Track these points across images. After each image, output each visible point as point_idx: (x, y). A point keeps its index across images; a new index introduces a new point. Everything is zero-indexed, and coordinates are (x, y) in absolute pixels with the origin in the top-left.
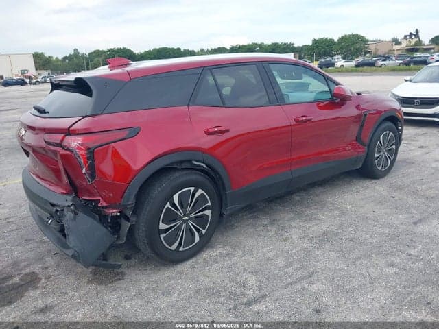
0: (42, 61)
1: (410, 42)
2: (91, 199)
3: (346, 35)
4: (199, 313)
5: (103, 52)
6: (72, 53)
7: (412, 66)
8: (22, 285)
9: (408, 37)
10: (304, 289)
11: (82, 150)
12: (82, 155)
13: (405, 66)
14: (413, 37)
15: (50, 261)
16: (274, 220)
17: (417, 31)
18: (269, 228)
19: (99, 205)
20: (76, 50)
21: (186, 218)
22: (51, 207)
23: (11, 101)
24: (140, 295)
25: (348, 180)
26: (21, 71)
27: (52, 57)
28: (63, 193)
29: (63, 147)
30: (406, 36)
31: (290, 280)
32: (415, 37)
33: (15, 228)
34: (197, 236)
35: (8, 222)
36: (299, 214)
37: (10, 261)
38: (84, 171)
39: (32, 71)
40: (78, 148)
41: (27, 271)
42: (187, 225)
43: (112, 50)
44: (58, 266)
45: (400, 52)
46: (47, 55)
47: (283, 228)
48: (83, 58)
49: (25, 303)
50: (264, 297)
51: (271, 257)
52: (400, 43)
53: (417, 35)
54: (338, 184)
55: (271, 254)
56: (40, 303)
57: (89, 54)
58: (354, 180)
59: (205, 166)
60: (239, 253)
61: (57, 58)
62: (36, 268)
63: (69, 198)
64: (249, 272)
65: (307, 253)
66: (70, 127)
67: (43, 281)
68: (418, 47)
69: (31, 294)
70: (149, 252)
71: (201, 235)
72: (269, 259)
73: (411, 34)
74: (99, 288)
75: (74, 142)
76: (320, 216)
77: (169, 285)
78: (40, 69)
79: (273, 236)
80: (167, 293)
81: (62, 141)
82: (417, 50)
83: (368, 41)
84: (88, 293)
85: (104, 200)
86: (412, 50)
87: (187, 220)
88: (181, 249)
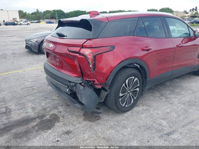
0: (22, 15)
1: (192, 13)
2: (90, 80)
3: (163, 8)
4: (145, 138)
5: (50, 11)
6: (36, 11)
7: (195, 24)
8: (52, 120)
9: (192, 10)
10: (192, 128)
11: (91, 56)
12: (91, 58)
13: (191, 24)
14: (194, 10)
15: (61, 109)
16: (162, 94)
17: (196, 7)
18: (161, 98)
19: (95, 83)
20: (37, 10)
21: (129, 91)
22: (68, 83)
23: (12, 32)
24: (111, 127)
25: (189, 76)
26: (13, 18)
27: (27, 13)
28: (76, 77)
29: (80, 54)
30: (191, 10)
31: (183, 124)
32: (195, 11)
33: (37, 92)
34: (132, 99)
35: (33, 89)
36: (173, 92)
37: (41, 108)
38: (91, 66)
39: (18, 19)
40: (89, 55)
41: (52, 113)
42: (129, 95)
43: (54, 11)
44: (65, 111)
45: (188, 17)
46: (24, 12)
47: (168, 98)
48: (41, 14)
49: (57, 129)
50: (174, 131)
51: (169, 111)
52: (188, 13)
53: (196, 10)
54: (185, 78)
55: (168, 110)
56: (64, 129)
57: (44, 12)
58: (192, 76)
59: (139, 66)
60: (152, 109)
61: (29, 13)
62: (55, 112)
63: (79, 79)
64: (161, 119)
65: (186, 111)
66: (83, 44)
67: (61, 118)
68: (197, 15)
69: (58, 125)
70: (114, 107)
71: (134, 100)
72: (168, 113)
73: (193, 9)
74: (90, 123)
75: (87, 52)
76: (183, 93)
77: (124, 123)
78: (22, 18)
79: (165, 101)
80: (125, 127)
81: (79, 51)
82: (196, 17)
83: (173, 11)
84: (86, 125)
85: (97, 81)
86: (193, 17)
87: (129, 92)
88: (126, 106)
